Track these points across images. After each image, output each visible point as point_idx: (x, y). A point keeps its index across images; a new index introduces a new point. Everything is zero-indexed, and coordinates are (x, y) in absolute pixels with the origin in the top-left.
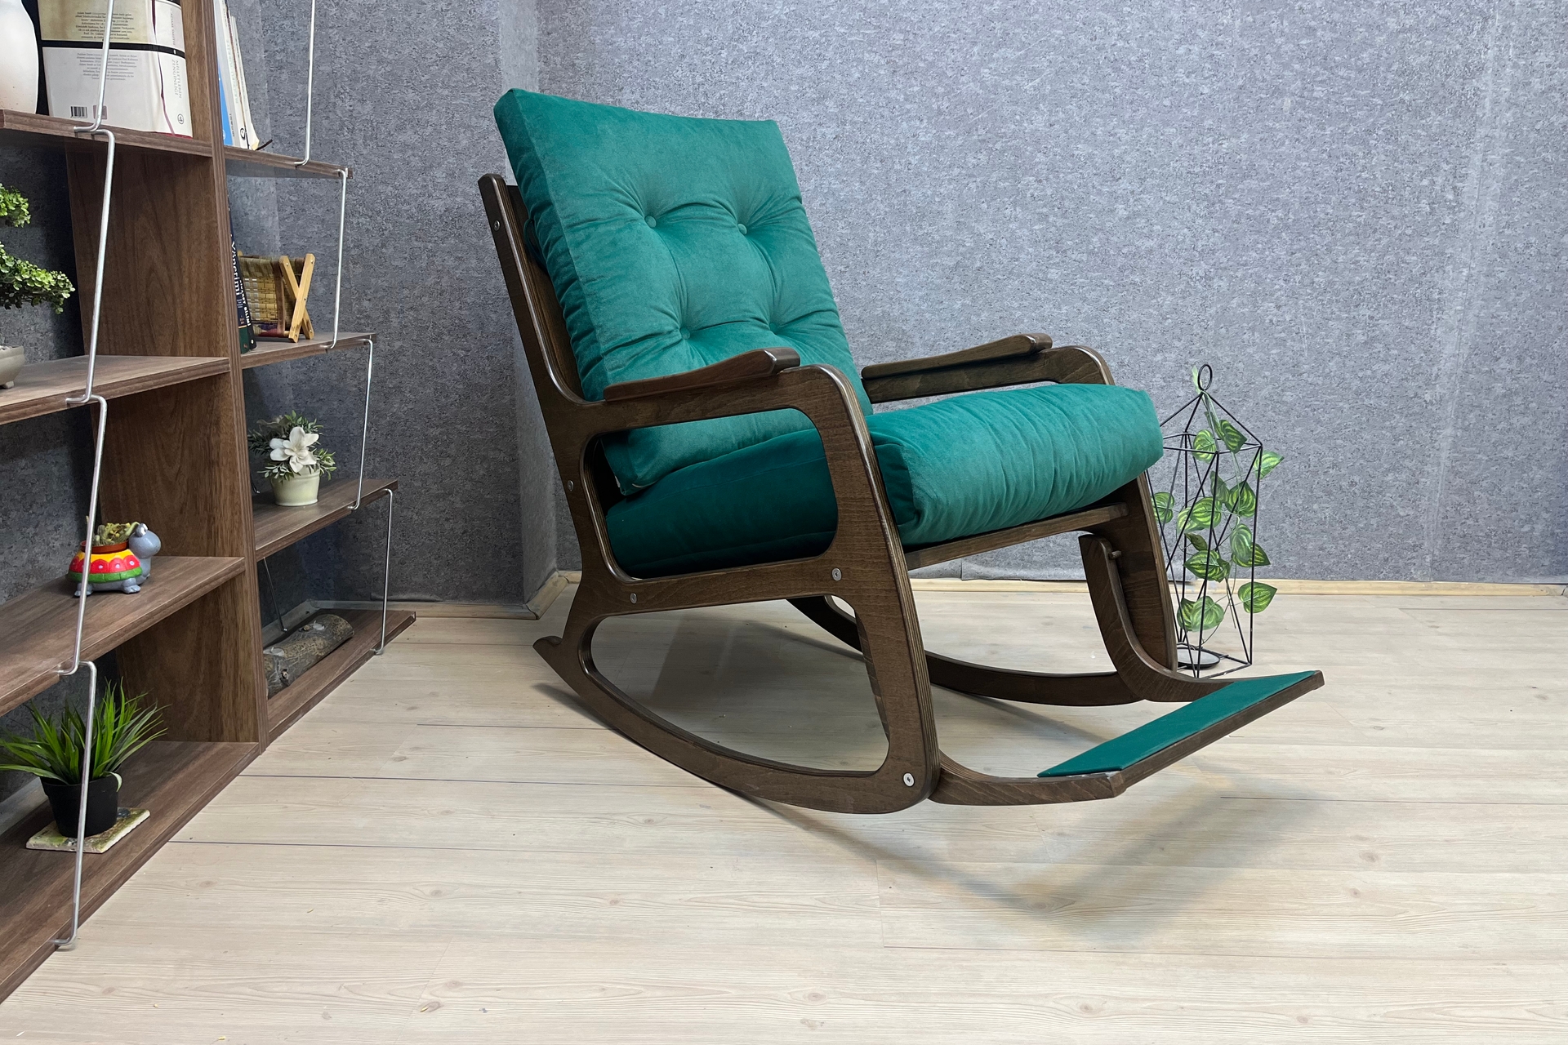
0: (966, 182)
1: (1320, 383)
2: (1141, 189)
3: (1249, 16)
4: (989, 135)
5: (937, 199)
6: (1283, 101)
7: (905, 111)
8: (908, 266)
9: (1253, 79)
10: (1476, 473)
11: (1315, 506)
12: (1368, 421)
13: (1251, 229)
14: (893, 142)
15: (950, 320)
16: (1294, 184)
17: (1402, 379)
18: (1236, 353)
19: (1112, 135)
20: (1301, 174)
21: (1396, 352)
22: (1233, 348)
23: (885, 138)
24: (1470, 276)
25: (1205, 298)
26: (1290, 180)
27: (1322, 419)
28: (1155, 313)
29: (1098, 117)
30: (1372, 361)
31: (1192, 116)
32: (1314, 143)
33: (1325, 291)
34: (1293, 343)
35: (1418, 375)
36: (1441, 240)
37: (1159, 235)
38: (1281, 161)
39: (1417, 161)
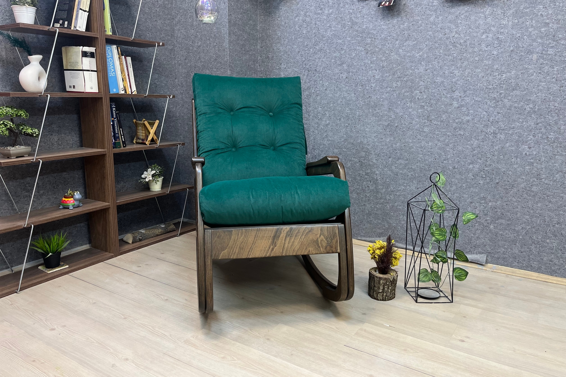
0: (392, 93)
1: (551, 184)
2: (464, 95)
3: (516, 20)
4: (401, 75)
5: (381, 100)
6: (533, 56)
7: (370, 67)
8: (370, 125)
9: (518, 47)
11: (548, 241)
13: (517, 112)
14: (366, 79)
16: (538, 93)
18: (508, 167)
19: (452, 73)
20: (542, 88)
22: (506, 165)
23: (363, 77)
25: (493, 142)
26: (536, 91)
27: (552, 201)
28: (470, 147)
29: (446, 66)
31: (489, 64)
32: (548, 75)
33: (554, 142)
34: (537, 165)
37: (472, 115)
38: (532, 82)
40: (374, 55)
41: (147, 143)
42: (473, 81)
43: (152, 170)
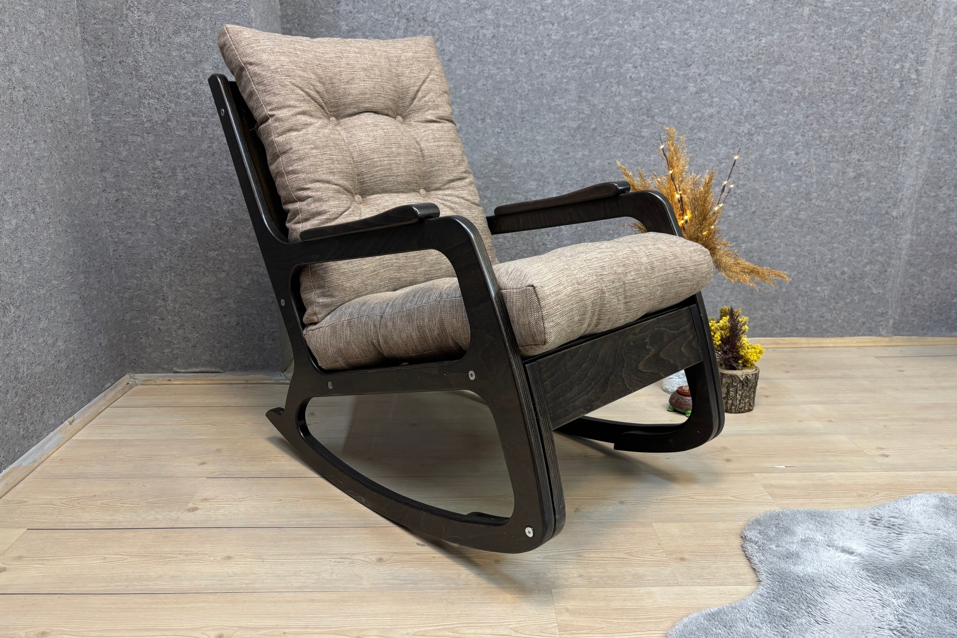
0: (584, 68)
1: (824, 205)
2: (705, 72)
4: (600, 35)
5: (565, 80)
6: (803, 9)
7: (542, 17)
8: (545, 128)
10: (924, 264)
11: (818, 289)
12: (855, 230)
13: (780, 100)
14: (533, 39)
15: (574, 166)
16: (809, 69)
17: (878, 202)
18: (768, 186)
19: (686, 34)
20: (815, 61)
21: (874, 183)
22: (766, 183)
23: (528, 37)
24: (925, 131)
25: (748, 148)
26: (807, 65)
27: (824, 230)
28: (714, 159)
29: (676, 21)
30: (858, 190)
31: (741, 20)
32: (824, 39)
33: (829, 142)
34: (806, 179)
35: (889, 199)
36: (907, 107)
37: (717, 105)
38: (801, 52)
39: (893, 51)
42: (719, 49)
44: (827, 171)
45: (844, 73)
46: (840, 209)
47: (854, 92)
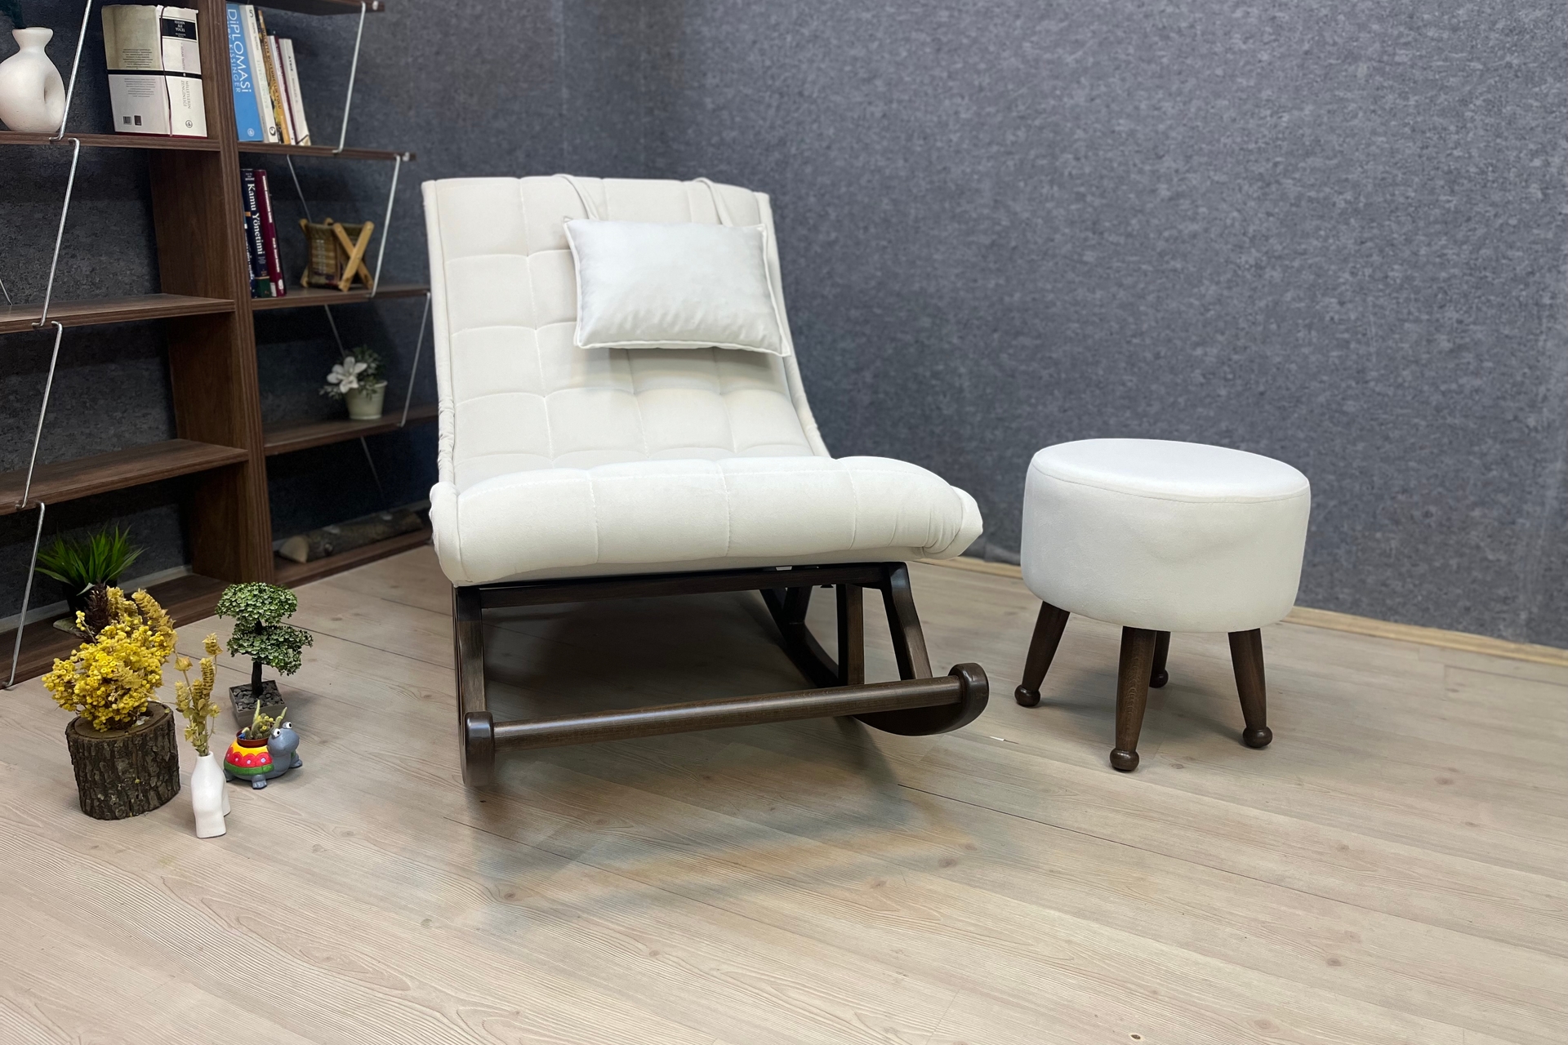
0: (1003, 159)
1: (1391, 393)
2: (1187, 168)
4: (1029, 111)
5: (976, 177)
7: (948, 88)
9: (1322, 43)
12: (1451, 442)
13: (1312, 213)
14: (935, 119)
16: (1367, 164)
17: (1498, 398)
18: (1288, 353)
19: (1157, 109)
20: (1378, 151)
21: (1489, 364)
22: (1285, 347)
23: (929, 117)
25: (1255, 289)
26: (1362, 157)
27: (1391, 435)
28: (1197, 303)
29: (1143, 90)
30: (1458, 372)
31: (1248, 87)
32: (1395, 115)
33: (1401, 287)
34: (1358, 346)
35: (1519, 393)
36: (1556, 234)
37: (1204, 218)
38: (1354, 136)
39: (1527, 137)
40: (956, 58)
41: (342, 285)
42: (1210, 132)
43: (357, 361)
44: (1397, 336)
45: (1432, 173)
46: (1423, 402)
47: (1452, 206)
